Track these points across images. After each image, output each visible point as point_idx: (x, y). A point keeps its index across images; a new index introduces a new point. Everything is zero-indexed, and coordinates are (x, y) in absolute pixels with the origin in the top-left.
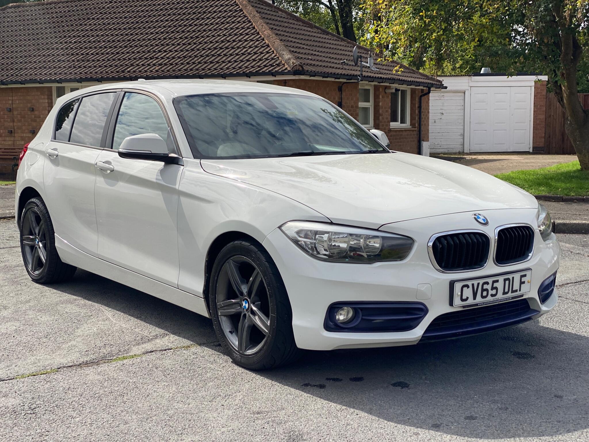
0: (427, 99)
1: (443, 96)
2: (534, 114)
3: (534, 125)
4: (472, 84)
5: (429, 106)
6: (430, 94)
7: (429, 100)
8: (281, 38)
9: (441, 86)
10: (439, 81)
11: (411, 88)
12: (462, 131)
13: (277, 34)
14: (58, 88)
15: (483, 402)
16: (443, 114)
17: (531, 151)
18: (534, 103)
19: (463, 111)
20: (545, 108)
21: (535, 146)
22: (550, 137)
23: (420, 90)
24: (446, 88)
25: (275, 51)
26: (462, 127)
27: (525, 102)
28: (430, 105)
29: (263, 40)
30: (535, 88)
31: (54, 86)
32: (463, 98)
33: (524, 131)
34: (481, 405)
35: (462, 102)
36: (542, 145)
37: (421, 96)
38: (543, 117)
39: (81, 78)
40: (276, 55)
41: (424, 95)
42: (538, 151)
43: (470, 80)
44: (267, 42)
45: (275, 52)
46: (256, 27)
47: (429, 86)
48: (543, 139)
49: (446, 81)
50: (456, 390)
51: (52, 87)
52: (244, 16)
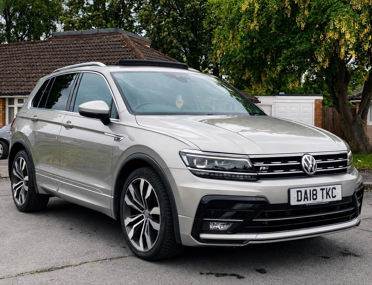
4: (276, 101)
9: (257, 101)
10: (256, 98)
14: (9, 99)
18: (315, 114)
20: (321, 117)
24: (260, 102)
27: (309, 112)
30: (316, 104)
31: (7, 98)
32: (270, 109)
35: (270, 112)
38: (320, 122)
39: (25, 92)
43: (275, 98)
49: (260, 98)
51: (5, 98)
52: (133, 54)
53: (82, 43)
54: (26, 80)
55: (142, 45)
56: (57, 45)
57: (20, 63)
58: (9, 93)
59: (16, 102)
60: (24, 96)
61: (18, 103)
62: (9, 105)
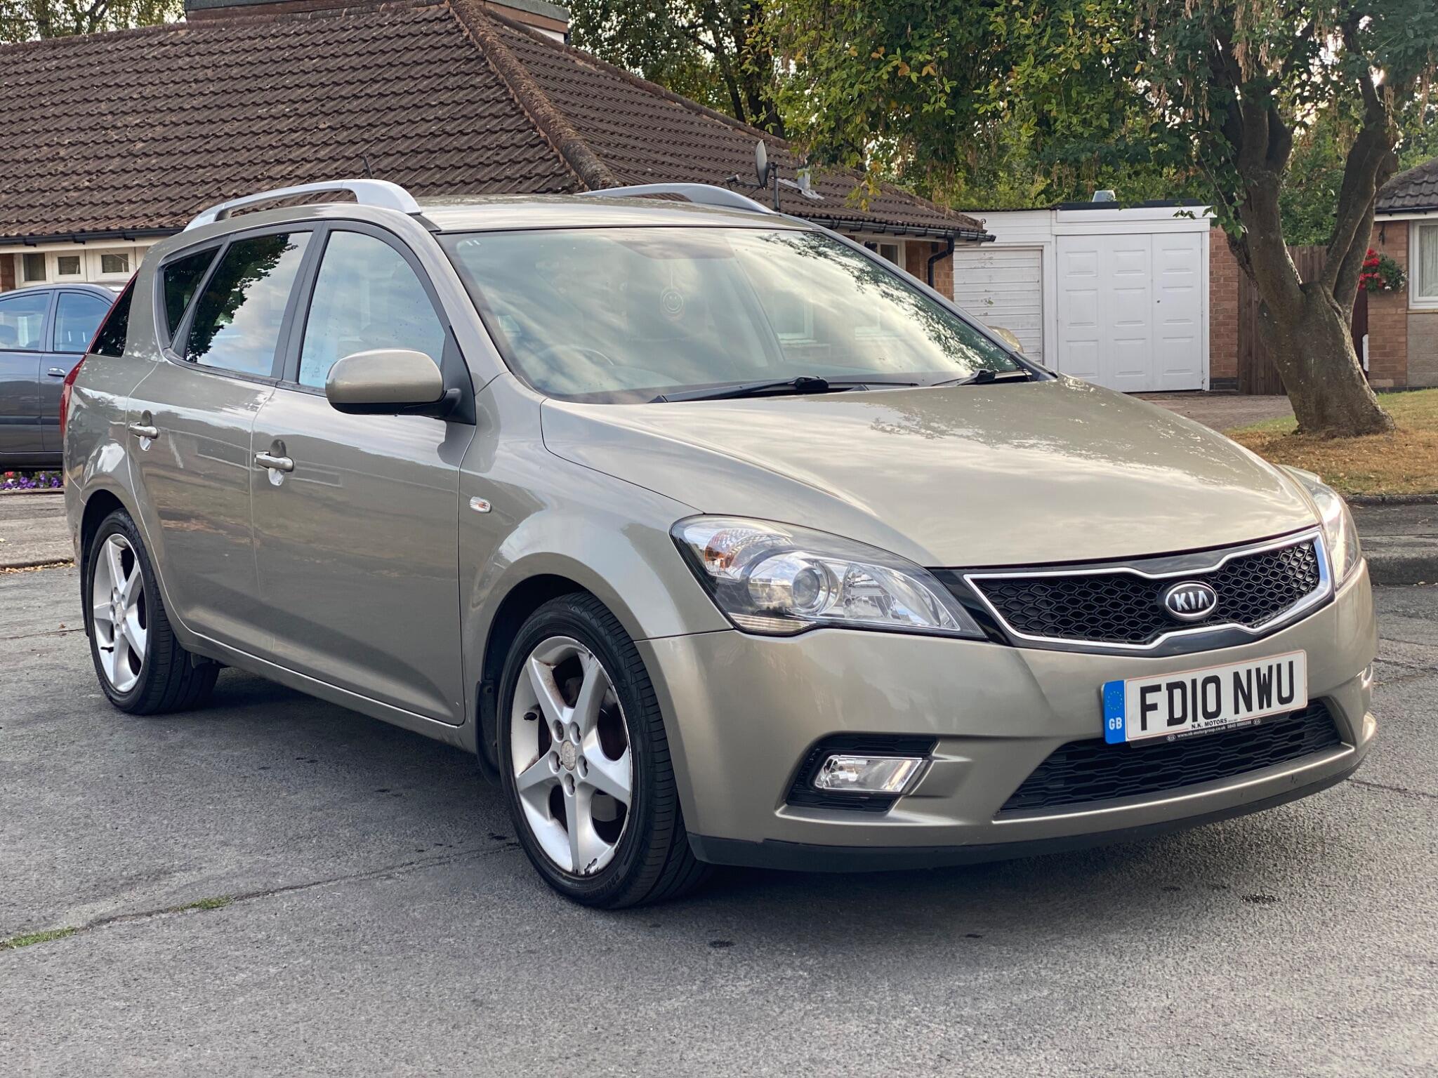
0: (947, 268)
1: (991, 259)
2: (1211, 300)
3: (1211, 325)
4: (1058, 229)
5: (952, 283)
6: (955, 254)
7: (952, 269)
8: (578, 122)
9: (979, 237)
10: (975, 223)
11: (906, 242)
12: (1039, 344)
13: (568, 114)
14: (29, 258)
15: (931, 1022)
16: (990, 303)
17: (1206, 387)
18: (1211, 273)
19: (1038, 295)
20: (1237, 284)
21: (1216, 375)
22: (1250, 354)
23: (929, 246)
24: (992, 239)
25: (561, 156)
26: (1039, 335)
27: (1188, 269)
28: (955, 280)
29: (534, 128)
30: (1211, 236)
31: (19, 254)
32: (1037, 263)
33: (1188, 340)
34: (925, 1031)
35: (1036, 272)
36: (1232, 373)
37: (931, 261)
38: (1232, 305)
39: (83, 231)
40: (563, 166)
41: (939, 257)
42: (1223, 387)
43: (1054, 220)
44: (543, 134)
45: (561, 158)
46: (516, 100)
47: (950, 233)
48: (1235, 360)
49: (993, 223)
50: (871, 993)
51: (11, 255)
52: (490, 71)
53: (297, 34)
54: (87, 184)
55: (527, 32)
56: (206, 42)
57: (66, 119)
58: (25, 238)
59: (52, 268)
60: (80, 247)
61: (60, 273)
62: (26, 280)
